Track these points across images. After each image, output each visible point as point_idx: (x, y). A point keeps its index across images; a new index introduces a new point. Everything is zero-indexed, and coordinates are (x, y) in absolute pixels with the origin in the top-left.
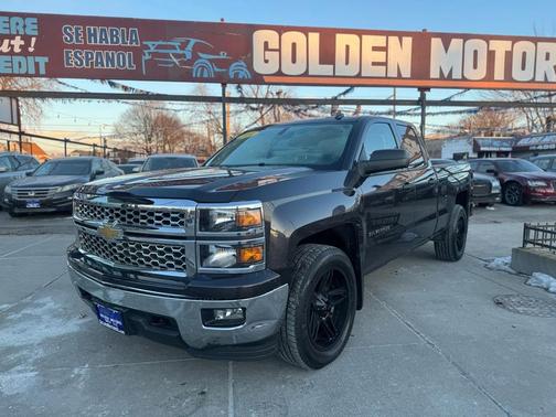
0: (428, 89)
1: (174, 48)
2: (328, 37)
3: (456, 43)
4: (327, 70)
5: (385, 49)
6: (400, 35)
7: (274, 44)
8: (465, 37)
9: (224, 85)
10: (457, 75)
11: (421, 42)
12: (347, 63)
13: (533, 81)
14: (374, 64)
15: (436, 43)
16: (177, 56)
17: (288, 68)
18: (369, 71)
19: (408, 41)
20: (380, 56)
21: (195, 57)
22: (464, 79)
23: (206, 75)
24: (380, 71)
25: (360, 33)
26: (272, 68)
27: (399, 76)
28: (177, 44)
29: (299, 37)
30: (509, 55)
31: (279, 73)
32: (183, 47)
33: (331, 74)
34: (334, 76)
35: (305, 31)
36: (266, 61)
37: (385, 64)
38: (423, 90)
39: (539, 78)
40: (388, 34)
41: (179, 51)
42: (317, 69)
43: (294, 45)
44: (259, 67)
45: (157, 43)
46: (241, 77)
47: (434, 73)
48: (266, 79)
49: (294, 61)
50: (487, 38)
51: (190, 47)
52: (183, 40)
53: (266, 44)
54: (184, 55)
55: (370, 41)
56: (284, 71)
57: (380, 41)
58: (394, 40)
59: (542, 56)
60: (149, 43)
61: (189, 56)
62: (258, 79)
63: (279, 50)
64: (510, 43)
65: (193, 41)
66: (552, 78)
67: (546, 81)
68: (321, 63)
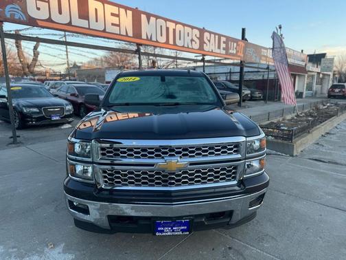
0: (141, 45)
3: (152, 19)
4: (84, 23)
5: (118, 16)
6: (126, 8)
8: (157, 17)
9: (2, 23)
10: (154, 39)
11: (137, 14)
12: (97, 21)
13: (183, 46)
14: (113, 24)
15: (143, 17)
17: (56, 17)
18: (110, 29)
19: (130, 13)
20: (115, 20)
22: (157, 41)
24: (116, 30)
25: (103, 2)
27: (127, 35)
30: (174, 30)
31: (50, 20)
33: (88, 27)
34: (89, 29)
36: (38, 9)
37: (119, 26)
38: (138, 45)
39: (186, 45)
40: (119, 6)
42: (77, 22)
44: (33, 12)
47: (144, 37)
48: (40, 23)
49: (60, 12)
50: (166, 20)
55: (109, 9)
56: (53, 19)
57: (115, 10)
58: (122, 11)
59: (186, 35)
62: (32, 22)
63: (48, 2)
64: (174, 24)
66: (190, 46)
67: (188, 47)
68: (79, 18)
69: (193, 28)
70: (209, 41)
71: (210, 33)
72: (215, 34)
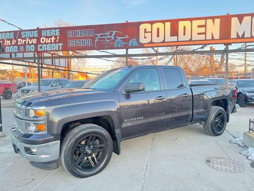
1: (107, 35)
2: (174, 24)
3: (247, 18)
5: (205, 26)
6: (214, 18)
7: (149, 30)
8: (253, 15)
9: (127, 49)
10: (247, 35)
12: (184, 35)
14: (199, 34)
16: (108, 39)
17: (155, 40)
18: (196, 38)
19: (218, 21)
20: (202, 30)
21: (115, 39)
22: (252, 37)
23: (119, 46)
24: (202, 37)
25: (191, 20)
26: (148, 40)
27: (213, 39)
28: (108, 34)
29: (160, 25)
31: (151, 42)
32: (111, 34)
33: (176, 40)
34: (178, 41)
35: (164, 22)
36: (145, 38)
37: (205, 33)
38: (227, 44)
40: (206, 18)
41: (109, 37)
42: (169, 39)
43: (158, 29)
45: (100, 34)
46: (134, 45)
47: (233, 36)
48: (145, 45)
49: (158, 36)
51: (113, 35)
52: (111, 32)
53: (145, 30)
54: (111, 38)
55: (196, 23)
56: (153, 41)
57: (202, 22)
60: (98, 35)
61: (113, 38)
62: (141, 46)
63: (151, 32)
65: (114, 32)
68: (171, 36)
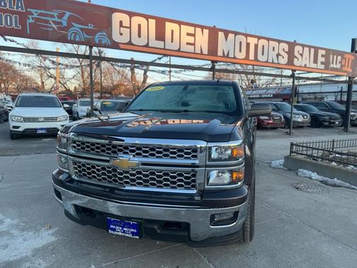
0: (216, 62)
1: (53, 16)
2: (161, 23)
3: (231, 36)
4: (160, 44)
5: (194, 35)
6: (202, 27)
7: (126, 23)
8: (236, 33)
9: (91, 47)
10: (231, 55)
11: (214, 32)
12: (172, 42)
13: (267, 62)
14: (188, 44)
15: (221, 35)
16: (54, 22)
17: (136, 41)
18: (185, 48)
19: (206, 32)
20: (191, 39)
21: (70, 26)
22: (235, 58)
23: (78, 39)
24: (191, 49)
25: (180, 23)
26: (125, 39)
28: (55, 14)
29: (142, 21)
30: (256, 46)
31: (130, 43)
32: (61, 16)
33: (163, 47)
34: (164, 49)
35: (147, 17)
36: (121, 34)
37: (194, 44)
38: (213, 62)
39: (270, 61)
40: (195, 26)
41: (57, 20)
42: (154, 43)
43: (139, 26)
44: (116, 37)
45: (39, 11)
46: (103, 42)
47: (220, 53)
48: (121, 46)
49: (139, 36)
50: (247, 35)
51: (66, 17)
52: (61, 11)
53: (121, 22)
54: (61, 23)
55: (185, 29)
56: (133, 42)
57: (191, 29)
58: (198, 30)
59: (271, 49)
60: (33, 11)
61: (65, 24)
62: (115, 46)
63: (130, 28)
64: (257, 39)
65: (68, 14)
66: (276, 61)
67: (273, 62)
68: (156, 40)
69: (279, 41)
70: (302, 55)
71: (303, 46)
72: (310, 47)
